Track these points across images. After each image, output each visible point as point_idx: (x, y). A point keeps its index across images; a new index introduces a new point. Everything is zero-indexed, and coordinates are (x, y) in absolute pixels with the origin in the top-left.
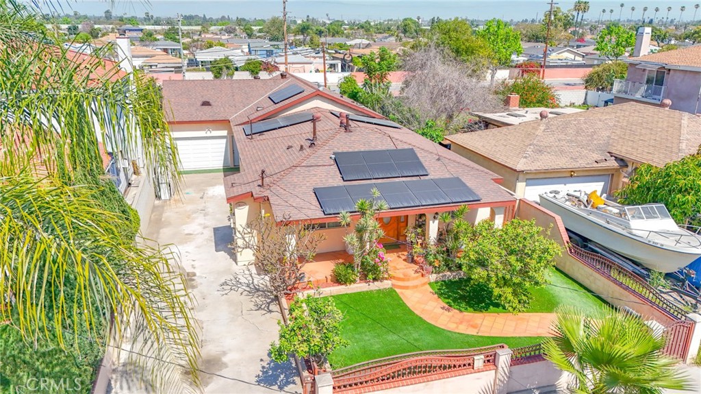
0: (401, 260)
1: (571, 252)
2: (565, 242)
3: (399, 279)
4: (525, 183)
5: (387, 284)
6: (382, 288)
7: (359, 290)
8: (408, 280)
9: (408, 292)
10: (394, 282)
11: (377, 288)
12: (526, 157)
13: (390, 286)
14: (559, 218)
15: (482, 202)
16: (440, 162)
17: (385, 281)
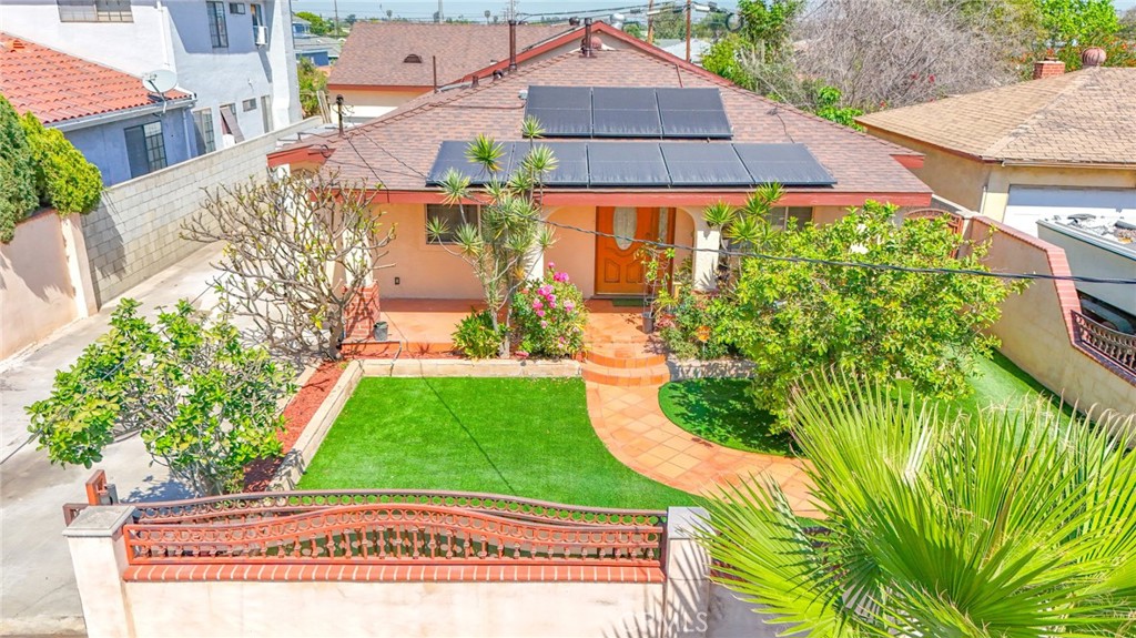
0: (632, 327)
1: (1080, 341)
2: (1067, 313)
3: (601, 361)
4: (1004, 196)
5: (569, 368)
6: (555, 375)
7: (499, 374)
8: (623, 365)
9: (609, 391)
10: (590, 366)
11: (544, 375)
12: (1015, 135)
13: (574, 374)
14: (1062, 252)
15: (836, 188)
16: (775, 117)
17: (567, 362)
